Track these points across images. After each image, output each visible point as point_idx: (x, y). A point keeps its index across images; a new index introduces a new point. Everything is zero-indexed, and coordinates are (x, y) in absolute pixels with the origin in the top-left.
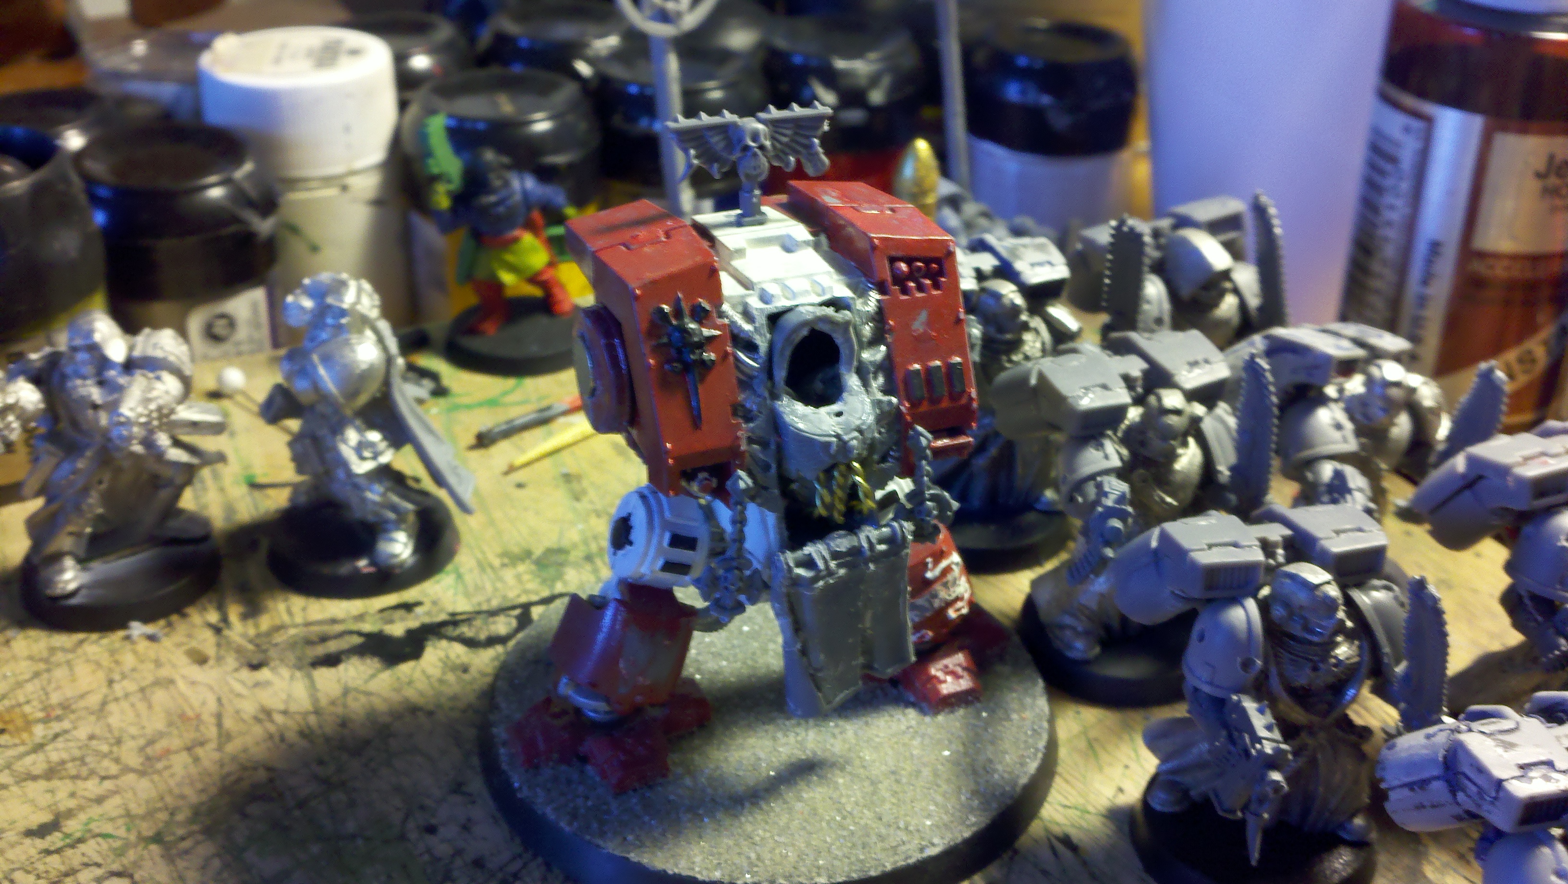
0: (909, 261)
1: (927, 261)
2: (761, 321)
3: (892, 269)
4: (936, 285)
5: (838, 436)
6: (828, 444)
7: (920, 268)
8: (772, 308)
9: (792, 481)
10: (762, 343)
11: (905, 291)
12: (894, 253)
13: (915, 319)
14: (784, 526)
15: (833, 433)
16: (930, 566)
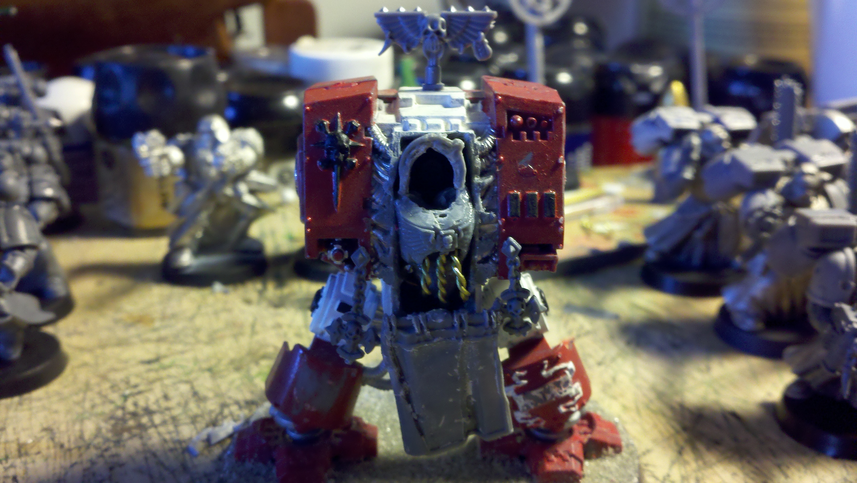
0: (525, 117)
1: (539, 119)
2: (397, 140)
3: (509, 119)
4: (544, 137)
5: (435, 229)
6: (428, 235)
7: (533, 121)
8: (407, 133)
9: (406, 264)
10: (394, 157)
11: (517, 137)
12: (512, 108)
13: (522, 159)
14: (397, 297)
15: (433, 227)
16: (546, 366)
